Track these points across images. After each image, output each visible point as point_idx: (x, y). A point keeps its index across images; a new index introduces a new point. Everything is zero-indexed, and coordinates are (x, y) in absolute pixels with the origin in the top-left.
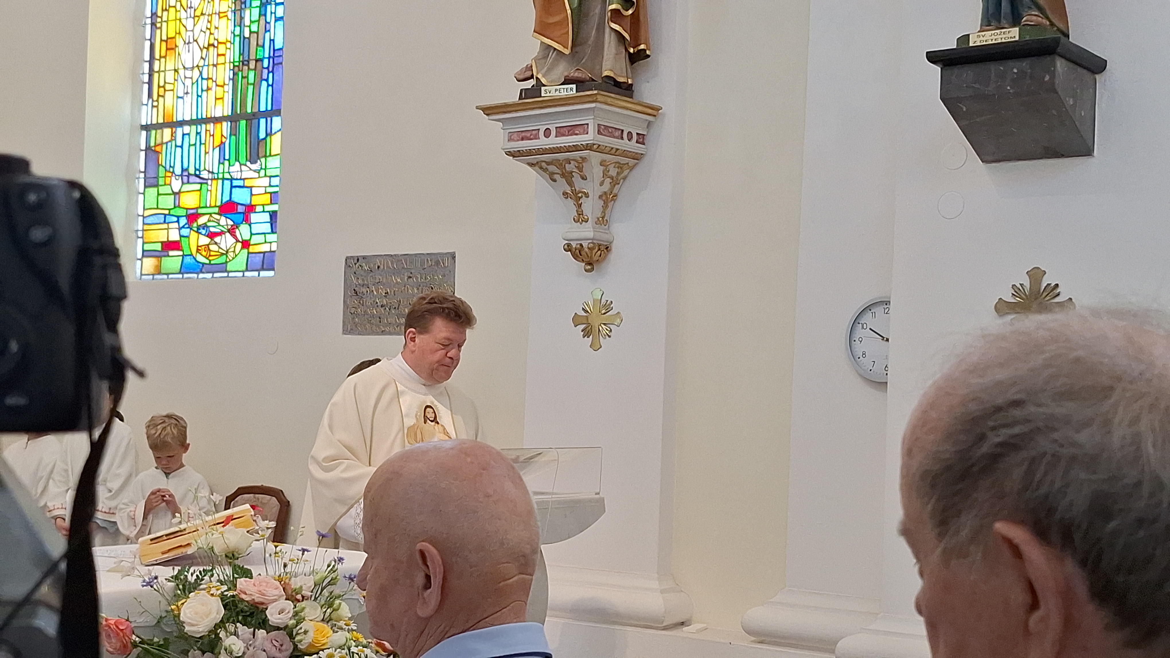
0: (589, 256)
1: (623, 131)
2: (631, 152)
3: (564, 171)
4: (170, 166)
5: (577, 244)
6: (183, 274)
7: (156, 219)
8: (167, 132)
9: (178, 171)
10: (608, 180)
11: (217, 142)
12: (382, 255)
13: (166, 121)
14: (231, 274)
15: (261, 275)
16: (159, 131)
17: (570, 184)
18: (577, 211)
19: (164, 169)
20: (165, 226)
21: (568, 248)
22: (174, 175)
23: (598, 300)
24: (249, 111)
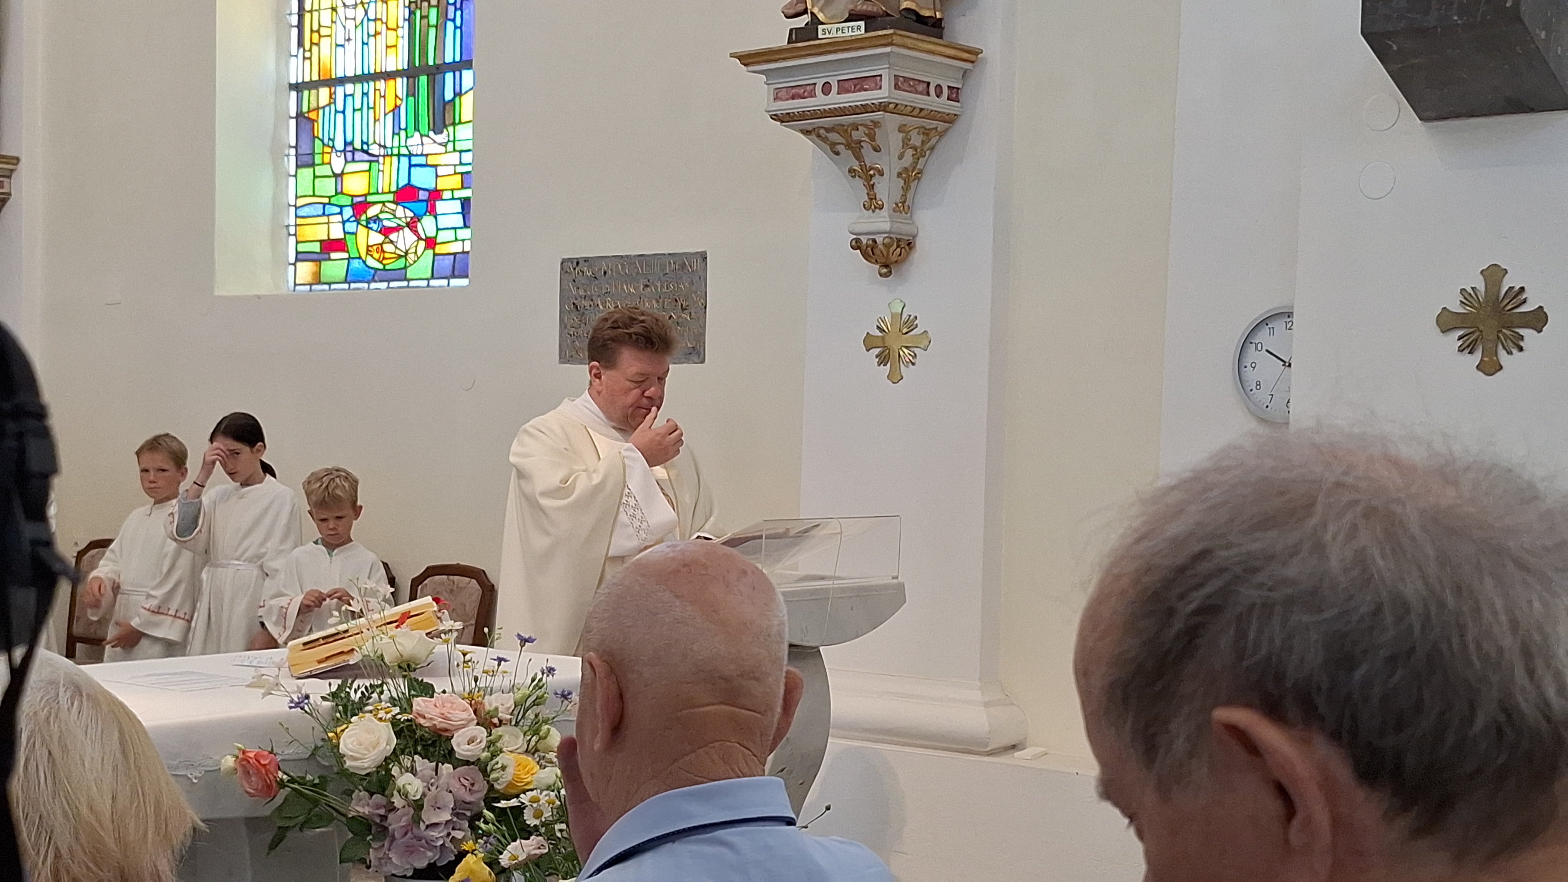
0: (885, 255)
1: (929, 84)
2: (939, 112)
3: (850, 139)
4: (329, 139)
5: (868, 240)
6: (349, 283)
7: (312, 209)
8: (324, 92)
9: (340, 145)
10: (910, 152)
11: (390, 107)
12: (609, 257)
13: (321, 78)
14: (412, 284)
15: (451, 285)
16: (313, 92)
17: (859, 157)
18: (868, 194)
19: (320, 142)
20: (324, 219)
21: (857, 245)
22: (334, 150)
23: (896, 314)
24: (431, 63)
